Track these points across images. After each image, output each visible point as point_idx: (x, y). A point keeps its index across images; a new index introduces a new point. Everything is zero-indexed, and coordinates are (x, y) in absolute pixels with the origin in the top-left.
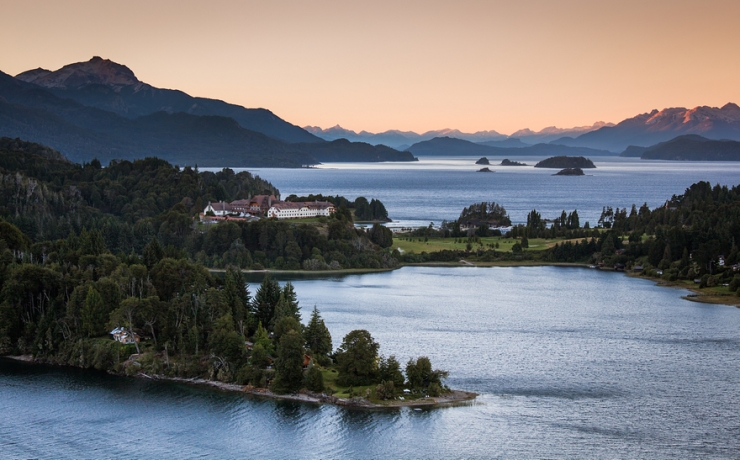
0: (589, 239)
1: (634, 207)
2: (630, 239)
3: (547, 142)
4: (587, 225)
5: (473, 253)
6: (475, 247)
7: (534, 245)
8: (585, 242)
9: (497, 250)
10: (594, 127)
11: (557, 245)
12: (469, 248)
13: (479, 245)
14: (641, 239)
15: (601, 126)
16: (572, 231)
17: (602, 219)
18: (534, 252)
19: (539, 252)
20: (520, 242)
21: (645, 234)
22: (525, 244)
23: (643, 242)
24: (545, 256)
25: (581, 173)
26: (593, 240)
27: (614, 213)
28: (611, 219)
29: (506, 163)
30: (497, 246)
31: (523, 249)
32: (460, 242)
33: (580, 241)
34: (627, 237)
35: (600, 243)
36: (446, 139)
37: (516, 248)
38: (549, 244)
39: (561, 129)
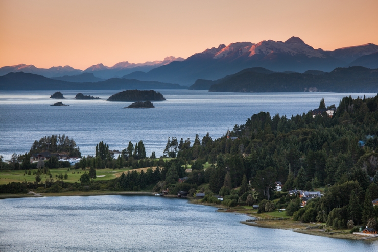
0: (154, 169)
1: (197, 137)
2: (193, 168)
3: (120, 76)
4: (153, 154)
5: (42, 185)
6: (44, 179)
7: (102, 175)
8: (150, 171)
9: (65, 181)
10: (165, 62)
11: (123, 175)
12: (38, 179)
13: (48, 177)
14: (203, 168)
15: (171, 60)
16: (139, 161)
17: (167, 149)
18: (101, 182)
19: (106, 182)
20: (88, 172)
21: (207, 163)
22: (93, 174)
23: (205, 170)
24: (112, 186)
25: (152, 106)
26: (158, 169)
27: (179, 143)
28: (175, 149)
29: (80, 97)
30: (66, 177)
31: (91, 179)
32: (30, 174)
33: (145, 170)
34: (190, 166)
35: (165, 172)
37: (84, 179)
38: (116, 174)
39: (134, 64)
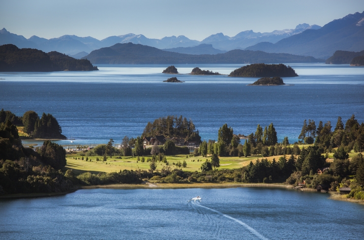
0: (288, 157)
1: (340, 119)
2: (336, 156)
3: (244, 47)
4: (286, 140)
5: (157, 174)
6: (160, 166)
7: (227, 164)
8: (283, 159)
9: (184, 169)
10: (296, 30)
11: (251, 164)
12: (153, 167)
13: (165, 164)
14: (347, 157)
15: (305, 28)
16: (269, 148)
17: (303, 135)
18: (226, 171)
19: (232, 172)
20: (210, 160)
21: (352, 151)
22: (216, 162)
23: (350, 159)
24: (239, 176)
25: (281, 83)
26: (293, 157)
27: (317, 127)
28: (314, 134)
29: (197, 72)
30: (185, 165)
31: (213, 168)
32: (143, 161)
33: (277, 158)
34: (331, 155)
35: (301, 161)
36: (130, 44)
37: (208, 167)
38: (243, 163)
39: (259, 33)
